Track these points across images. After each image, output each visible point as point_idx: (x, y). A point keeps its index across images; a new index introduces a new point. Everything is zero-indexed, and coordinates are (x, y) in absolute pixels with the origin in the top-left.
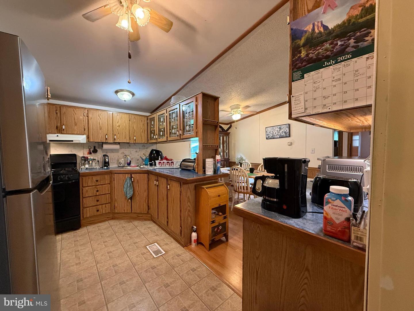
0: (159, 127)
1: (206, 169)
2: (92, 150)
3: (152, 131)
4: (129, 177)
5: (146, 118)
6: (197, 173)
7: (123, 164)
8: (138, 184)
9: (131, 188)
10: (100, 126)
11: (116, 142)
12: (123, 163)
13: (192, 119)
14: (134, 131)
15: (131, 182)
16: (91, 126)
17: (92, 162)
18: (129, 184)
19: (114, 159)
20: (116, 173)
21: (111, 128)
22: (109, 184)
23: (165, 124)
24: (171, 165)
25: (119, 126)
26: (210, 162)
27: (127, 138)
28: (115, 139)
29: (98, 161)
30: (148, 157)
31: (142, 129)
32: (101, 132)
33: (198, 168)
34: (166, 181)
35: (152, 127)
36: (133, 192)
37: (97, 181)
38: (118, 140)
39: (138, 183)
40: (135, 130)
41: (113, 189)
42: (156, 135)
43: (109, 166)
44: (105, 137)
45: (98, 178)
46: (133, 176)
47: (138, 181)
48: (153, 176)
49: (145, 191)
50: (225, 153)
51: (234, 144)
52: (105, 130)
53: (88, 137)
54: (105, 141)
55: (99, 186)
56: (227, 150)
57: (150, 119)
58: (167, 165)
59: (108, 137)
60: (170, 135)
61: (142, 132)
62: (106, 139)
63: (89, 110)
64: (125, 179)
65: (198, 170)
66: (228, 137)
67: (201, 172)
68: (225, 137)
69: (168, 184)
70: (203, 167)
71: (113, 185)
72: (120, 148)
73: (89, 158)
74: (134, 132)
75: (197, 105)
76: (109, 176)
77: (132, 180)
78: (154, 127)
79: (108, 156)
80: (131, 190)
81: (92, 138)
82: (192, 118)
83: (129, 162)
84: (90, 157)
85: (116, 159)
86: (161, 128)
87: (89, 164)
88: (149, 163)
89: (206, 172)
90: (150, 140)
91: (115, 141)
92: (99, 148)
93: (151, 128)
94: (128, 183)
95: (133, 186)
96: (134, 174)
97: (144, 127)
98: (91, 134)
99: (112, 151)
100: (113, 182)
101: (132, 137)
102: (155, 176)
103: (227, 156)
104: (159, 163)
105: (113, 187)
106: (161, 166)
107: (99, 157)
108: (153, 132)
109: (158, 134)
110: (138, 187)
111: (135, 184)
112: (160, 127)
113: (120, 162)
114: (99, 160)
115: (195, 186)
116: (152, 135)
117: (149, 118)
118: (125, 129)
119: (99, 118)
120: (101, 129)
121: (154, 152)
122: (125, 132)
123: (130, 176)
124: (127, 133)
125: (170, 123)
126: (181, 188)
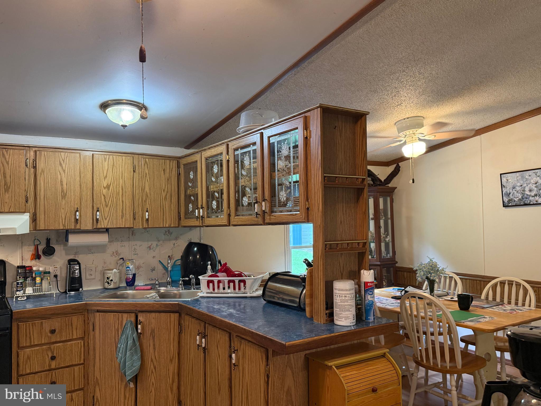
0: (207, 188)
1: (336, 310)
2: (41, 248)
3: (190, 196)
4: (131, 322)
5: (175, 163)
6: (309, 319)
7: (114, 283)
8: (154, 341)
9: (136, 351)
10: (62, 188)
11: (99, 226)
12: (116, 279)
13: (294, 174)
14: (144, 199)
15: (135, 335)
16: (42, 191)
17: (42, 280)
18: (130, 342)
19: (94, 269)
20: (98, 311)
21: (89, 193)
22: (82, 338)
23: (223, 179)
24: (239, 289)
25: (108, 187)
26: (346, 290)
27: (128, 216)
28: (97, 220)
29: (56, 276)
30: (179, 262)
31: (164, 191)
32: (65, 204)
33: (311, 304)
34: (227, 339)
35: (189, 187)
36: (140, 363)
37: (53, 332)
38: (106, 222)
39: (154, 338)
40: (147, 195)
41: (91, 352)
42: (200, 206)
43: (81, 289)
44: (73, 217)
45: (56, 323)
46: (140, 318)
47: (153, 331)
48: (194, 320)
49: (171, 361)
50: (383, 245)
51: (409, 219)
52: (75, 199)
53: (34, 219)
54: (73, 227)
55: (58, 345)
56: (388, 235)
57: (184, 165)
58: (229, 287)
59: (80, 216)
60: (236, 210)
61: (166, 198)
62: (77, 220)
63: (38, 149)
64: (121, 325)
65: (311, 312)
66: (389, 199)
67: (321, 319)
68: (381, 200)
69: (232, 350)
70: (327, 304)
71: (91, 343)
72: (109, 242)
73: (34, 269)
74: (145, 201)
75: (306, 138)
76: (81, 318)
77: (139, 331)
78: (195, 186)
79: (79, 264)
80: (135, 358)
81: (43, 219)
82: (296, 171)
83: (131, 277)
84: (38, 266)
85: (100, 268)
86: (214, 192)
87: (34, 284)
88: (183, 281)
89: (335, 318)
90: (186, 218)
91: (97, 226)
92: (58, 242)
93: (186, 187)
94: (127, 338)
95: (141, 345)
96: (144, 314)
97: (170, 186)
98: (42, 208)
99: (90, 249)
100: (92, 333)
101: (140, 213)
102: (198, 321)
103: (388, 253)
104: (209, 282)
105: (91, 348)
106: (214, 289)
107: (58, 267)
108: (192, 198)
109: (204, 205)
110: (154, 348)
111: (147, 342)
112: (212, 187)
113: (108, 278)
114: (58, 273)
115: (307, 359)
116: (191, 206)
117: (183, 161)
118: (122, 194)
119: (60, 168)
120: (64, 196)
121: (196, 249)
122: (122, 201)
123: (133, 319)
124: (128, 203)
125: (237, 178)
126: (267, 365)
